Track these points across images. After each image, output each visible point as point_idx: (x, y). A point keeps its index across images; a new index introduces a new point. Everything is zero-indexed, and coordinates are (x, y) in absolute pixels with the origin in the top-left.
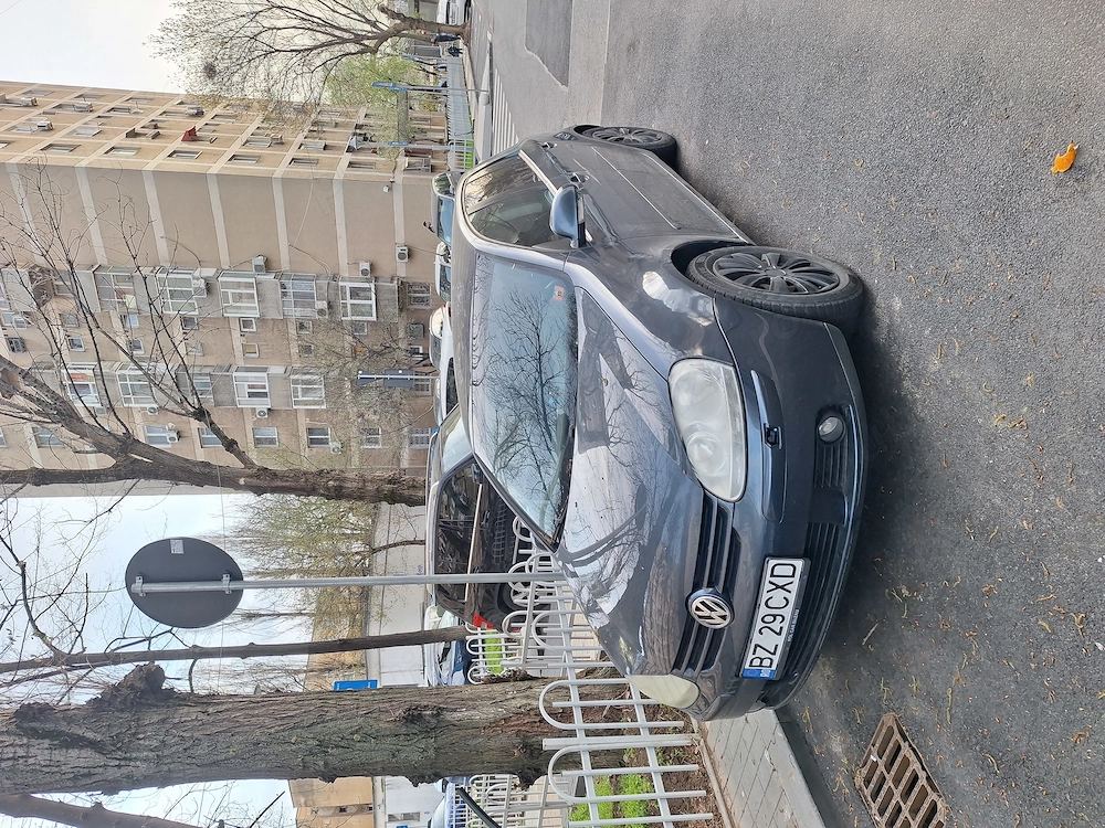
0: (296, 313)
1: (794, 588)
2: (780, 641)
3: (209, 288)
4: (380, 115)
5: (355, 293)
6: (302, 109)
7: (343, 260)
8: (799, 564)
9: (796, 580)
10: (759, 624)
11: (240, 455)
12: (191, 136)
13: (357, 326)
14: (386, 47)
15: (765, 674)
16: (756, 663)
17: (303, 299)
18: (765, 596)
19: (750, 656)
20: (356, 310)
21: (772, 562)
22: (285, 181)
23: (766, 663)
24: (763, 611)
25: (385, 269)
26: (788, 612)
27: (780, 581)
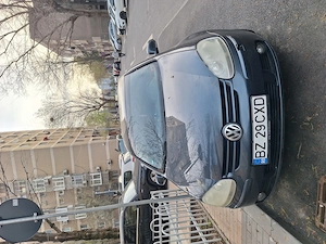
0: (76, 186)
1: (265, 110)
2: (265, 140)
3: (49, 182)
4: (100, 126)
5: (95, 177)
6: (78, 129)
7: (91, 167)
8: (264, 97)
9: (265, 105)
10: (255, 132)
11: (56, 229)
12: (46, 139)
13: (96, 188)
14: (102, 109)
15: (263, 162)
16: (258, 155)
17: (79, 181)
18: (254, 116)
19: (255, 152)
20: (96, 182)
21: (254, 98)
22: (73, 146)
23: (262, 154)
24: (255, 124)
25: (104, 168)
26: (265, 123)
27: (259, 107)
